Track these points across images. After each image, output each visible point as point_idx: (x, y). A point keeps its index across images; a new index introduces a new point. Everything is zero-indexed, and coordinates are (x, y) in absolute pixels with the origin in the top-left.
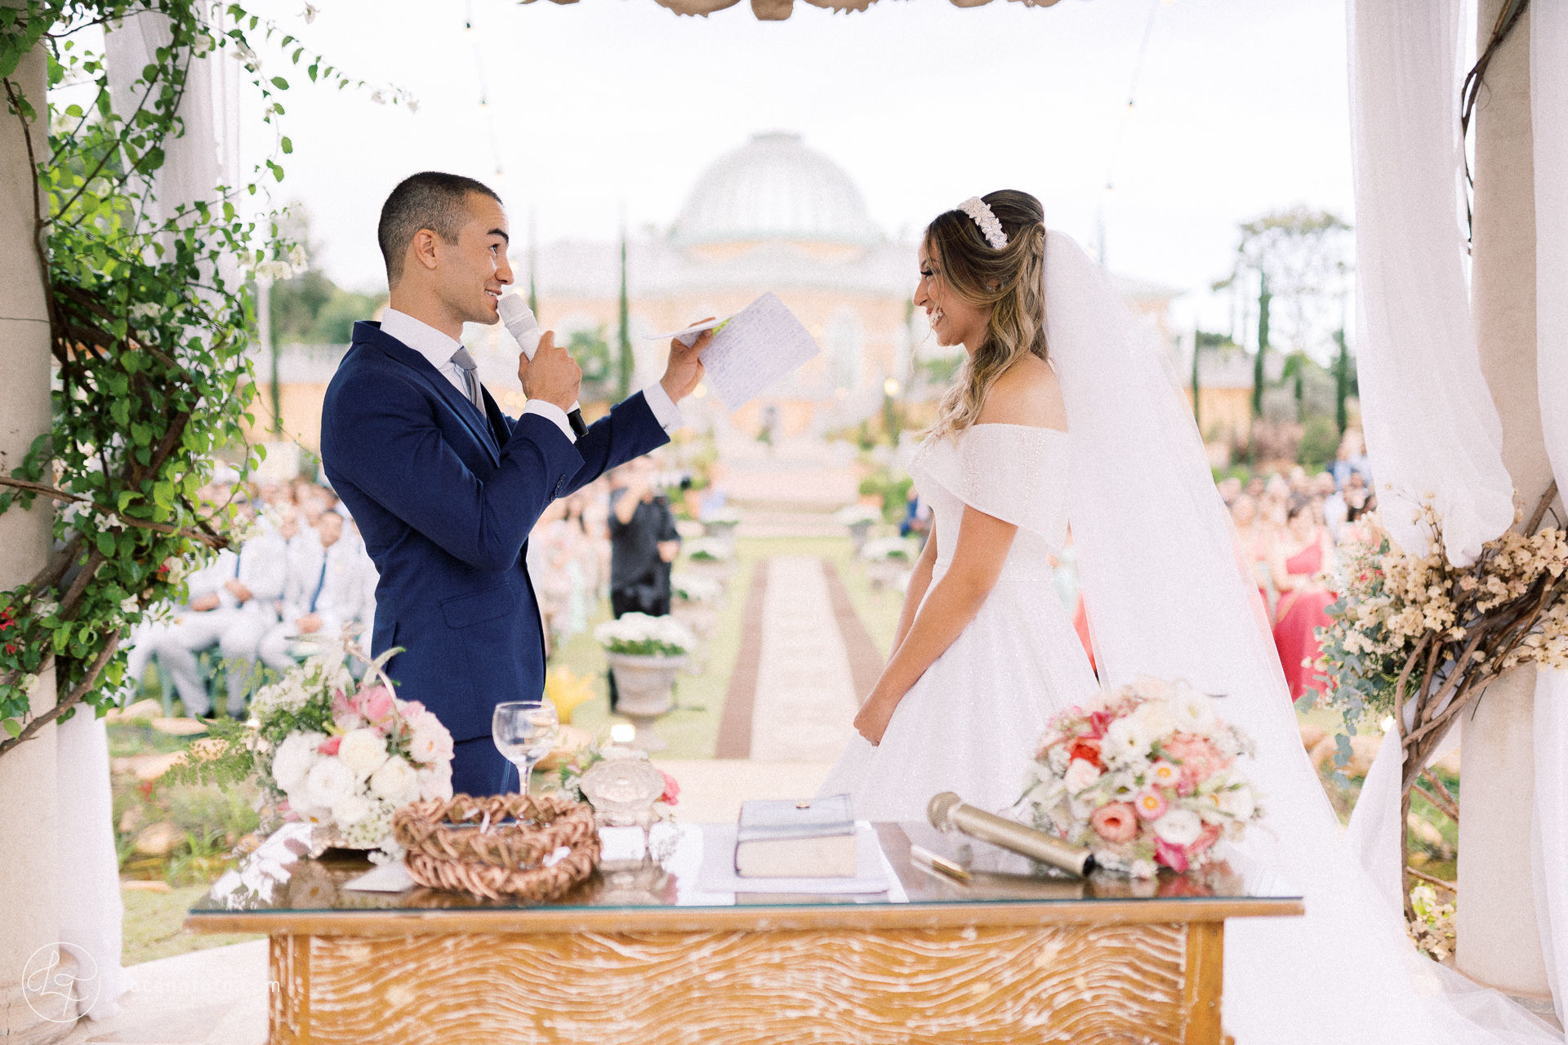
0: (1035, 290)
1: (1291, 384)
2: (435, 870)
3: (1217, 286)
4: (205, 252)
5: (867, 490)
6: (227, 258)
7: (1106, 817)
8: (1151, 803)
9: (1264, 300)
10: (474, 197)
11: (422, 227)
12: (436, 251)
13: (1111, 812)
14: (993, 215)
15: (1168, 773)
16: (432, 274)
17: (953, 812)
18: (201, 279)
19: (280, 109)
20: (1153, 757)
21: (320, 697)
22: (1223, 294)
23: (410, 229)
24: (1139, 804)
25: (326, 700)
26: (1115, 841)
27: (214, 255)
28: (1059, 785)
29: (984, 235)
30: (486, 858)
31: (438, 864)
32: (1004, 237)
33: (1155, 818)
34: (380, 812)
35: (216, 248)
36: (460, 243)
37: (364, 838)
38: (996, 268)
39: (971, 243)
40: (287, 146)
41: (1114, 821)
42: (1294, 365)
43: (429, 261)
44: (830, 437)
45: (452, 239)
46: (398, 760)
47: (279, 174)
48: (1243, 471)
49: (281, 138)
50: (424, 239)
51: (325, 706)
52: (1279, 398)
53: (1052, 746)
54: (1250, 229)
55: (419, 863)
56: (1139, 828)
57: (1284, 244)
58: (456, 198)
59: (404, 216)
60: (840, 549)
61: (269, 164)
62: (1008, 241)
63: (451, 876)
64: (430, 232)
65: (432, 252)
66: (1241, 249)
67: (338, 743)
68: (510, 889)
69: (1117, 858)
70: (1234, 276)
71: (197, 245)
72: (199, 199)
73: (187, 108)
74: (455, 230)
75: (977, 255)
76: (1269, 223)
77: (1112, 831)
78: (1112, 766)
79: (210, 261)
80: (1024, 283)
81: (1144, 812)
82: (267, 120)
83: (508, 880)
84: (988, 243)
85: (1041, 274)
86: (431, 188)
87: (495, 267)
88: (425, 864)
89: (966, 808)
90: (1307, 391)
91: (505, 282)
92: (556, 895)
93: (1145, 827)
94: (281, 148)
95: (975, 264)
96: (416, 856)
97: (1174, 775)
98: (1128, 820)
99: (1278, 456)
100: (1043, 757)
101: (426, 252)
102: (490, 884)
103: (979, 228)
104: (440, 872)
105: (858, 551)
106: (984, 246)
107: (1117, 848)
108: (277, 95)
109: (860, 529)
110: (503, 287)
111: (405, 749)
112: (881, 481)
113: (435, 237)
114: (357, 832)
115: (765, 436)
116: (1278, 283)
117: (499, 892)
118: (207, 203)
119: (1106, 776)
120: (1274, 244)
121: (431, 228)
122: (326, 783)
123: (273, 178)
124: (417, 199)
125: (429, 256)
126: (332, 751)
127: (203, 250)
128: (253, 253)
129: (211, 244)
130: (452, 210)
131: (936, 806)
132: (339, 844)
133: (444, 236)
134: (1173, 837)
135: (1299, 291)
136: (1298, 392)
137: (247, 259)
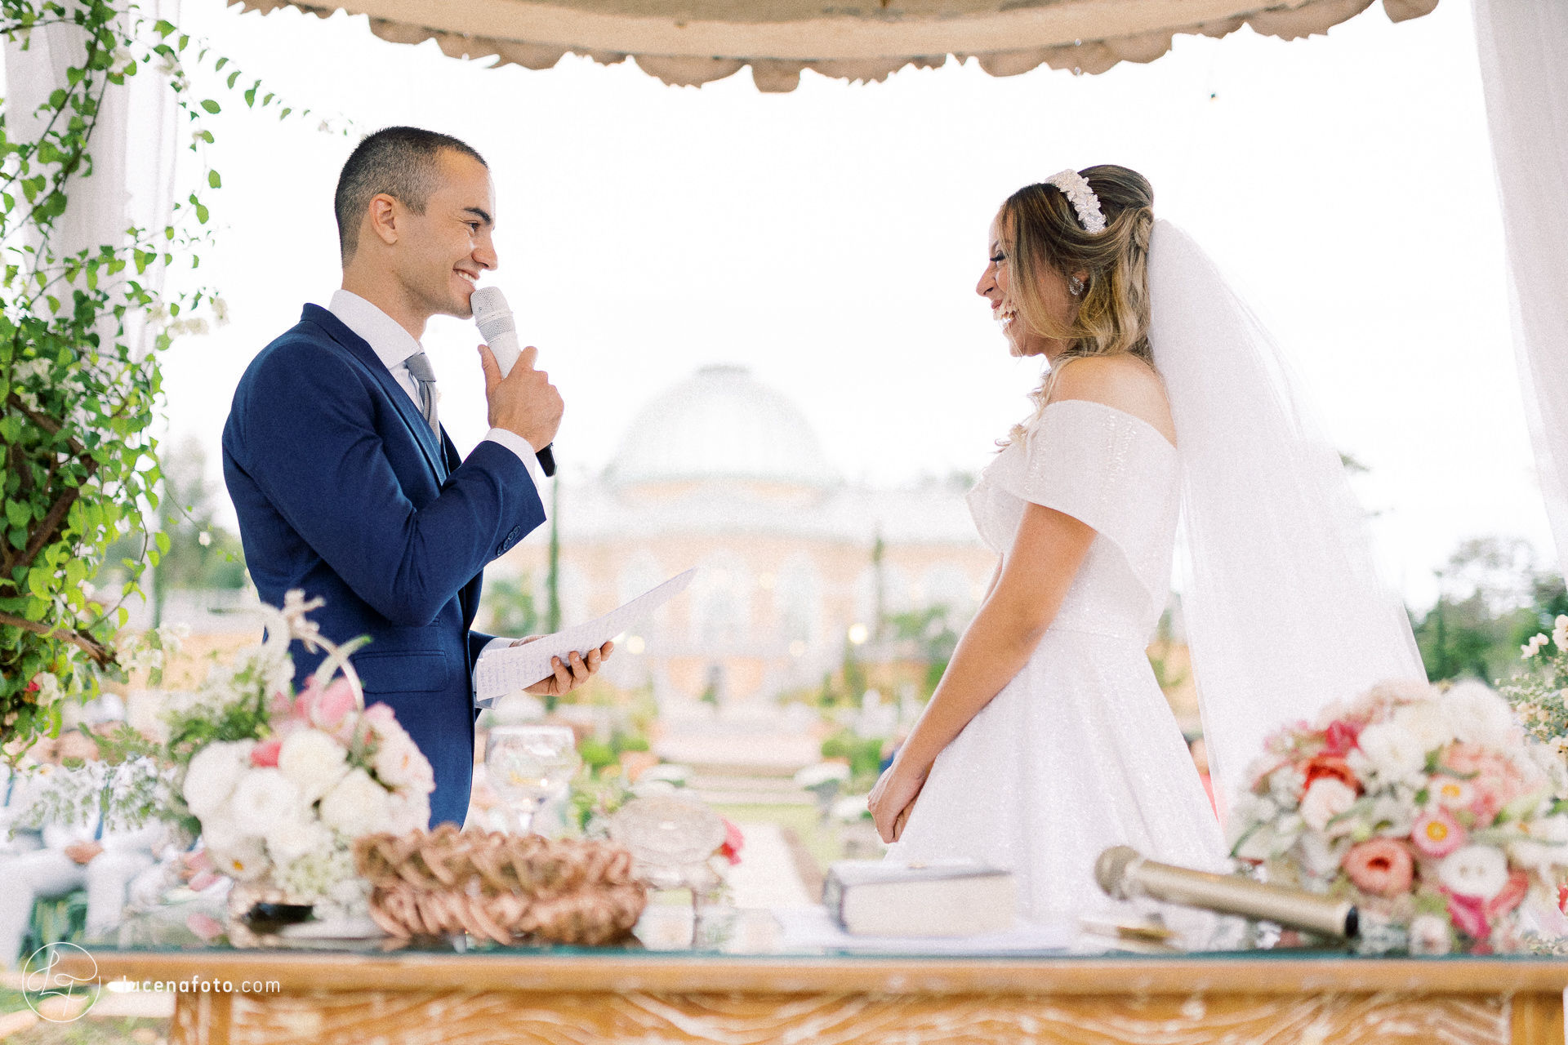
0: (1139, 287)
2: (417, 908)
4: (109, 306)
5: (831, 752)
6: (134, 318)
7: (1370, 858)
8: (1437, 832)
10: (448, 155)
11: (382, 192)
12: (397, 222)
13: (1375, 851)
14: (1090, 190)
15: (1457, 792)
16: (392, 251)
17: (1132, 870)
18: (100, 346)
19: (208, 137)
20: (1430, 770)
21: (253, 702)
23: (367, 194)
24: (1420, 835)
25: (260, 709)
26: (1381, 894)
27: (119, 311)
28: (1288, 823)
29: (1076, 214)
30: (496, 878)
31: (421, 900)
32: (1102, 218)
33: (1442, 856)
34: (332, 848)
35: (124, 302)
36: (427, 212)
37: (310, 886)
38: (1088, 255)
39: (1059, 222)
40: (215, 180)
41: (1381, 863)
43: (388, 235)
44: (784, 699)
45: (416, 207)
46: (361, 775)
47: (203, 215)
49: (208, 171)
50: (382, 207)
51: (260, 715)
53: (1275, 771)
55: (391, 902)
56: (1416, 874)
58: (426, 156)
59: (361, 178)
60: (804, 815)
61: (193, 199)
62: (1106, 224)
63: (439, 913)
64: (390, 198)
65: (391, 223)
67: (277, 749)
68: (529, 924)
69: (1385, 920)
71: (100, 298)
72: (106, 243)
73: (97, 145)
74: (422, 198)
75: (1066, 237)
77: (1378, 878)
78: (1372, 786)
79: (113, 317)
80: (1124, 278)
81: (1427, 844)
82: (194, 147)
83: (526, 913)
84: (1081, 224)
85: (1145, 270)
86: (395, 144)
87: (473, 247)
88: (401, 903)
89: (1150, 864)
91: (486, 266)
92: (593, 938)
93: (1425, 873)
94: (207, 183)
95: (1063, 249)
96: (389, 893)
97: (1466, 795)
98: (1401, 862)
100: (1263, 787)
101: (385, 222)
102: (499, 919)
103: (1071, 205)
104: (423, 909)
105: (825, 816)
106: (1076, 227)
107: (1386, 903)
108: (207, 121)
109: (827, 790)
110: (483, 272)
111: (369, 762)
112: (847, 742)
113: (396, 204)
114: (300, 876)
115: (710, 695)
117: (509, 930)
118: (114, 249)
119: (1365, 802)
121: (392, 194)
122: (260, 801)
123: (196, 219)
124: (378, 158)
125: (387, 227)
126: (267, 760)
127: (106, 304)
128: (167, 307)
129: (116, 298)
130: (422, 173)
131: (1107, 864)
132: (273, 898)
133: (408, 204)
134: (1468, 887)
137: (159, 314)
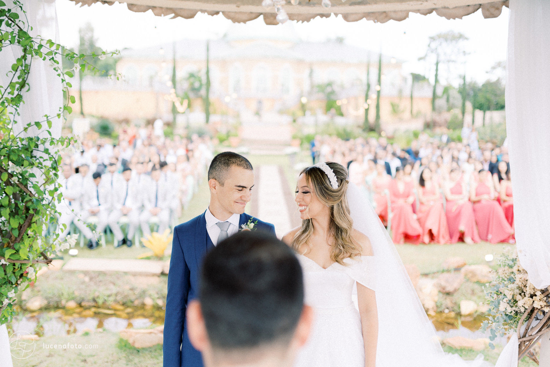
1: (445, 97)
3: (420, 59)
5: (294, 137)
9: (437, 64)
10: (233, 168)
14: (334, 174)
22: (422, 61)
32: (337, 184)
42: (446, 90)
45: (222, 184)
48: (428, 131)
52: (441, 102)
54: (433, 39)
57: (444, 44)
65: (215, 188)
66: (429, 46)
70: (426, 55)
74: (223, 181)
75: (328, 190)
76: (439, 36)
90: (451, 100)
99: (440, 126)
109: (292, 156)
112: (299, 134)
115: (258, 113)
116: (442, 58)
120: (440, 44)
130: (223, 173)
135: (449, 61)
136: (448, 100)
